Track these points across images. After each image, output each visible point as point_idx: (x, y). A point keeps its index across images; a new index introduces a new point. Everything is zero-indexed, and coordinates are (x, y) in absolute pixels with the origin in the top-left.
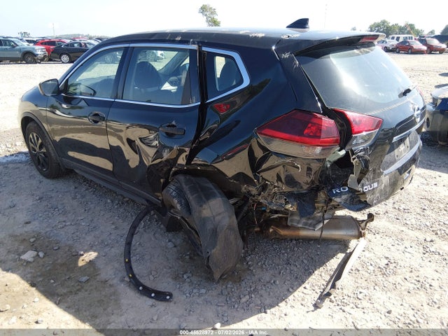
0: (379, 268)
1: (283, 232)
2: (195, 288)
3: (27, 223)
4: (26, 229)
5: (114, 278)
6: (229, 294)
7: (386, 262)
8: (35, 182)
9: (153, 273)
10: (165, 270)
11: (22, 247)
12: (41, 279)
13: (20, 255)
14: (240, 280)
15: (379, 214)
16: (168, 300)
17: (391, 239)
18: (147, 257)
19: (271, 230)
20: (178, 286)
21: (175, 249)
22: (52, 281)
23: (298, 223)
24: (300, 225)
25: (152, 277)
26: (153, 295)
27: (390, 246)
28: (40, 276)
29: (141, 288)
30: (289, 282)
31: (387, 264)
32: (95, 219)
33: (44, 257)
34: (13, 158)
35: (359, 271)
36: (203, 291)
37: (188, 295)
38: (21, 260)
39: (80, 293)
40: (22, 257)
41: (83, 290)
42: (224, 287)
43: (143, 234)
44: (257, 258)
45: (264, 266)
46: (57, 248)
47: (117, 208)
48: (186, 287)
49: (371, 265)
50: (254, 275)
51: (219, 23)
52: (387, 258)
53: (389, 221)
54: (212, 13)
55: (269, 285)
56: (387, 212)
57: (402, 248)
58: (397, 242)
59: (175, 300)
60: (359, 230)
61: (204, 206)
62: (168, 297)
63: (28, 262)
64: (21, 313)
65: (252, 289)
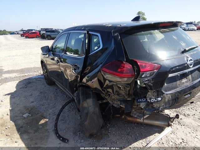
0: (175, 144)
1: (129, 119)
2: (79, 139)
3: (32, 102)
4: (31, 105)
5: (51, 129)
6: (93, 144)
7: (181, 141)
8: (43, 86)
9: (67, 129)
10: (72, 129)
11: (26, 112)
12: (25, 125)
13: (23, 114)
14: (102, 138)
15: (189, 115)
16: (66, 142)
17: (190, 129)
18: (68, 122)
19: (123, 117)
20: (74, 137)
21: (80, 120)
22: (29, 127)
23: (135, 115)
24: (136, 116)
25: (65, 131)
26: (61, 139)
27: (188, 133)
28: (26, 124)
29: (58, 135)
30: (123, 144)
31: (181, 143)
32: (57, 103)
33: (31, 116)
34: (41, 76)
35: (163, 144)
36: (82, 141)
37: (75, 142)
38: (23, 116)
39: (36, 133)
40: (24, 116)
41: (37, 132)
42: (92, 141)
43: (71, 111)
44: (114, 129)
45: (115, 134)
46: (37, 113)
47: (67, 99)
48: (77, 138)
49: (172, 142)
50: (109, 137)
51: (146, 19)
52: (183, 139)
53: (194, 120)
54: (143, 15)
55: (113, 143)
56: (194, 115)
57: (194, 135)
58: (193, 131)
59: (69, 143)
60: (168, 122)
61: (84, 102)
62: (66, 141)
63: (25, 118)
64: (13, 137)
65: (105, 144)
